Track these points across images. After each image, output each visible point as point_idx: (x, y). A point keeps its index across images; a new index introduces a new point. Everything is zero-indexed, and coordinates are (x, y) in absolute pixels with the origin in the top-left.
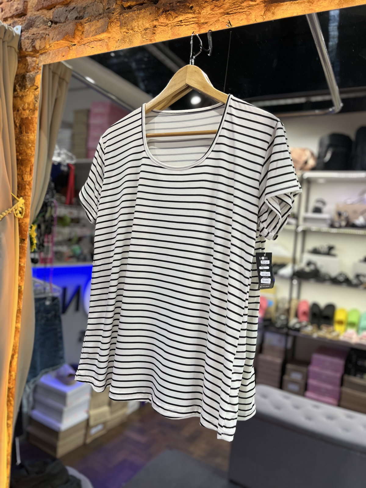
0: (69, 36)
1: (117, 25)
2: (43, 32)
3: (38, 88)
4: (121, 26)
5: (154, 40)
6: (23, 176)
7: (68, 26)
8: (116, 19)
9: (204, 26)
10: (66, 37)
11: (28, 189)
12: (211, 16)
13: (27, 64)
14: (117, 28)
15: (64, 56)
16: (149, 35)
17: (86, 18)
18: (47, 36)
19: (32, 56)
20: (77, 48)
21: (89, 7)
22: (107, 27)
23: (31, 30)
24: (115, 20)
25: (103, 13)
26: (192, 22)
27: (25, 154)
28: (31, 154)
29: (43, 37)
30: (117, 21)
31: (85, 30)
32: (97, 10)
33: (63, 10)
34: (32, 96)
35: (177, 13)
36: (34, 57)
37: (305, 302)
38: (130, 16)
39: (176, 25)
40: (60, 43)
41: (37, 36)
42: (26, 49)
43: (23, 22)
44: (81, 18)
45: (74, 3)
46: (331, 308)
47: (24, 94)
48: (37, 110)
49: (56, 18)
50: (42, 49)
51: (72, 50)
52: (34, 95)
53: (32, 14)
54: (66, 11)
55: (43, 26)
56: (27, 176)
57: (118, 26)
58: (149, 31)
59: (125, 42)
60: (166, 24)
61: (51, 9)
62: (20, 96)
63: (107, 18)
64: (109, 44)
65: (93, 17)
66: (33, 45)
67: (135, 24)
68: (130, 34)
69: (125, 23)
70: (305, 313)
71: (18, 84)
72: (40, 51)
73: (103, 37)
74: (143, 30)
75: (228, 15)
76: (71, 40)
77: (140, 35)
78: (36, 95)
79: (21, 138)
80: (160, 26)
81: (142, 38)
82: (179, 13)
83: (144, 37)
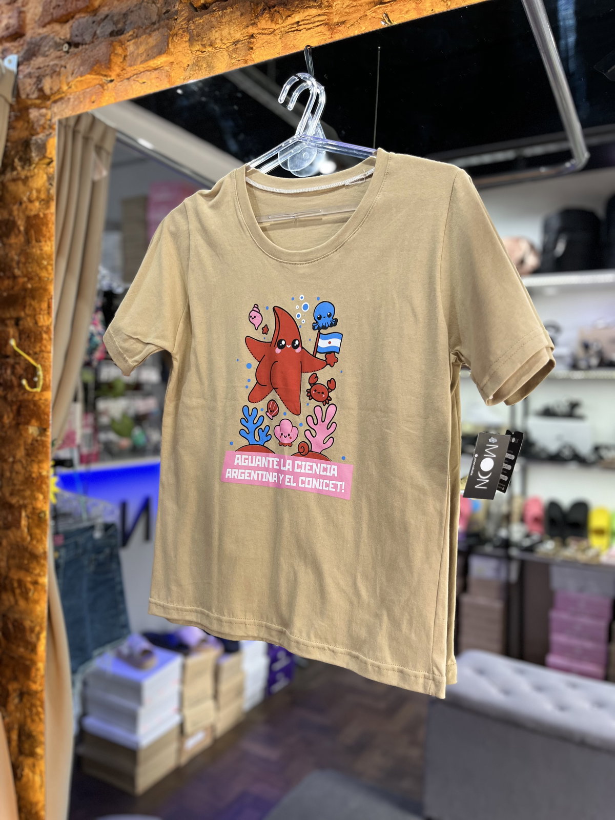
0: (101, 66)
1: (184, 40)
2: (56, 62)
3: (52, 161)
4: (191, 41)
5: (251, 60)
6: (37, 317)
7: (97, 48)
8: (182, 29)
9: (339, 28)
10: (95, 68)
11: (46, 339)
12: (351, 10)
13: (30, 121)
14: (184, 45)
15: (93, 102)
16: (243, 53)
17: (128, 32)
18: (63, 69)
19: (39, 107)
20: (116, 86)
21: (132, 12)
22: (166, 44)
23: (34, 61)
24: (181, 32)
25: (159, 21)
26: (319, 23)
27: (37, 279)
28: (48, 279)
29: (55, 72)
30: (184, 32)
31: (128, 54)
32: (147, 17)
33: (87, 21)
34: (42, 177)
35: (289, 9)
36: (42, 108)
37: (536, 501)
38: (206, 22)
39: (289, 30)
40: (86, 79)
41: (45, 70)
42: (28, 95)
43: (20, 49)
44: (120, 32)
45: (106, 9)
46: (582, 507)
47: (29, 174)
48: (53, 200)
49: (77, 36)
50: (55, 93)
51: (107, 90)
52: (47, 174)
53: (34, 33)
54: (94, 22)
55: (54, 53)
56: (43, 318)
57: (186, 42)
58: (241, 46)
59: (200, 68)
60: (271, 30)
61: (67, 21)
62: (23, 177)
63: (166, 29)
64: (172, 74)
65: (141, 30)
66: (40, 86)
67: (215, 35)
68: (208, 54)
69: (198, 35)
70: (537, 520)
71: (18, 157)
72: (52, 97)
73: (161, 63)
74: (230, 44)
75: (381, 6)
76: (104, 73)
77: (226, 53)
78: (50, 174)
79: (28, 251)
80: (261, 35)
81: (230, 59)
82: (293, 9)
83: (234, 56)
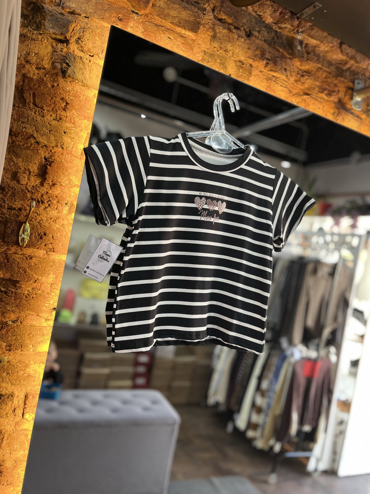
1: (208, 33)
4: (213, 38)
8: (209, 25)
14: (206, 36)
26: (285, 86)
30: (209, 28)
39: (270, 78)
57: (209, 35)
58: (245, 67)
59: (216, 61)
64: (194, 49)
67: (229, 47)
69: (220, 39)
74: (237, 60)
77: (234, 63)
80: (256, 69)
81: (238, 71)
82: (278, 69)
83: (241, 71)
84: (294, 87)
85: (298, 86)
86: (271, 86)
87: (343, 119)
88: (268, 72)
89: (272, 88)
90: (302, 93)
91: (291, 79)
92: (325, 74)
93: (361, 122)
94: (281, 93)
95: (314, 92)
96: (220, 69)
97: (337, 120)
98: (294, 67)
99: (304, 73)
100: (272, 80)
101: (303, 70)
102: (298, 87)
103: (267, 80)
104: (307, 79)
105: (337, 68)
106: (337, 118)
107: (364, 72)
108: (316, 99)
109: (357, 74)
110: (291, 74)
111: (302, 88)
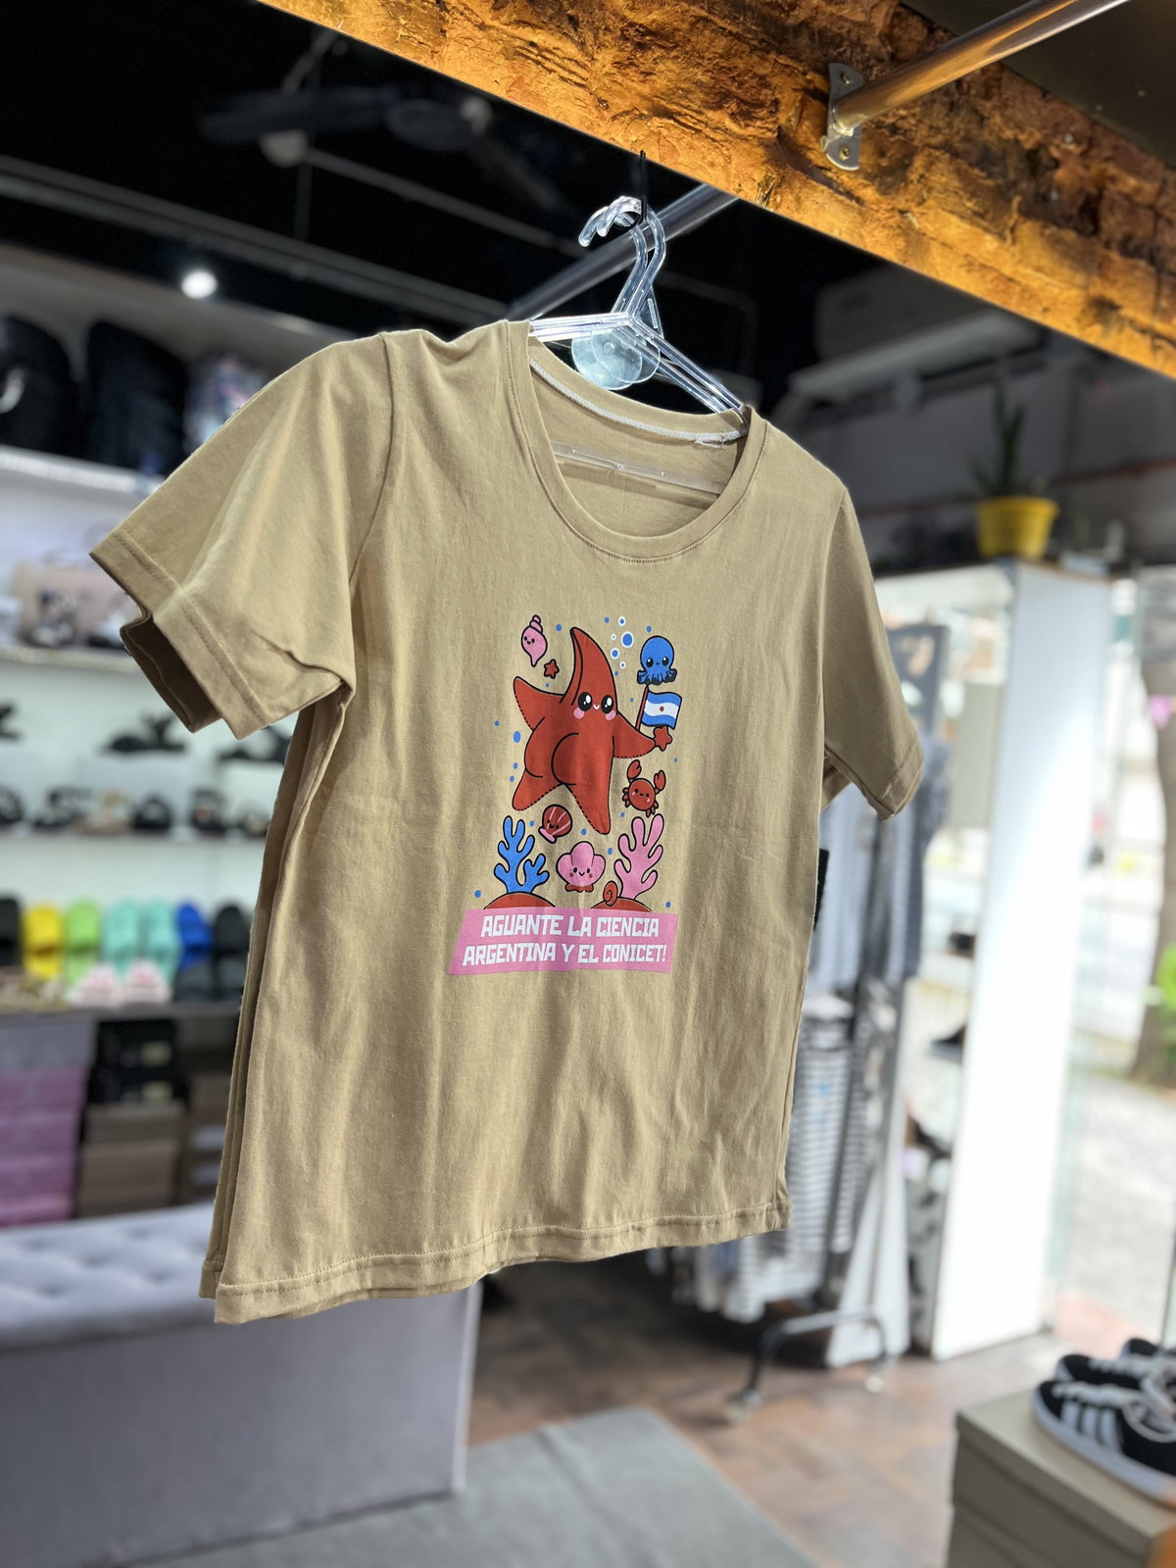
16: (426, 29)
26: (577, 80)
46: (7, 907)
80: (462, 18)
81: (393, 22)
82: (545, 20)
83: (403, 22)
84: (618, 87)
85: (630, 83)
86: (527, 81)
87: (798, 200)
88: (509, 29)
89: (532, 89)
90: (648, 110)
91: (596, 56)
92: (721, 43)
93: (860, 213)
94: (566, 106)
95: (687, 108)
96: (320, 14)
97: (777, 207)
98: (607, 13)
99: (648, 38)
100: (528, 58)
101: (641, 25)
102: (628, 89)
103: (507, 59)
104: (662, 57)
105: (764, 21)
106: (778, 199)
107: (859, 39)
108: (698, 131)
109: (835, 41)
110: (596, 37)
111: (646, 89)
